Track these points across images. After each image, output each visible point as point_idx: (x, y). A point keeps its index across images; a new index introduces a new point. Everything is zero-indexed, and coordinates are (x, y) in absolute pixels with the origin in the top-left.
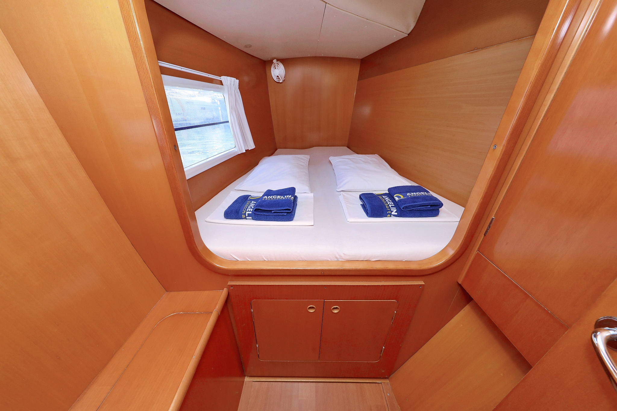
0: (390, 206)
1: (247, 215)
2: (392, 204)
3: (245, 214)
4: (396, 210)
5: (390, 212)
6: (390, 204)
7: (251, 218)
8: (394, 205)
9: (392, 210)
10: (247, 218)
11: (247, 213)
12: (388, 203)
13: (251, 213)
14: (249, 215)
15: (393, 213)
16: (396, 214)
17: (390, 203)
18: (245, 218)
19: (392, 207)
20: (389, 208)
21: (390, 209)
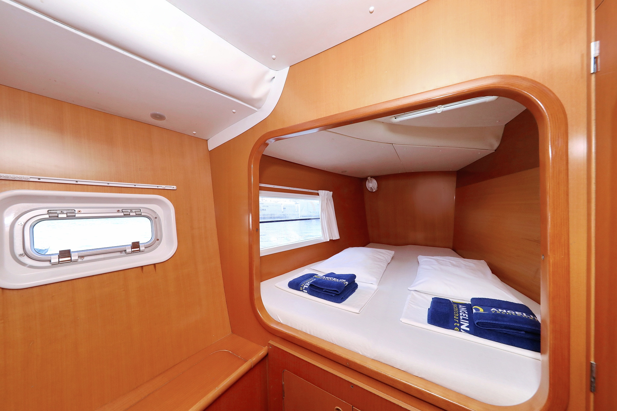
0: (461, 317)
1: (304, 289)
2: (465, 316)
3: (303, 287)
4: (468, 324)
5: (458, 325)
6: (462, 315)
7: (306, 291)
8: (468, 318)
9: (461, 322)
10: (304, 291)
11: (305, 286)
12: (461, 314)
13: (307, 287)
14: (306, 289)
15: (462, 327)
16: (468, 329)
17: (464, 315)
18: (302, 291)
19: (463, 319)
20: (459, 319)
21: (460, 321)
